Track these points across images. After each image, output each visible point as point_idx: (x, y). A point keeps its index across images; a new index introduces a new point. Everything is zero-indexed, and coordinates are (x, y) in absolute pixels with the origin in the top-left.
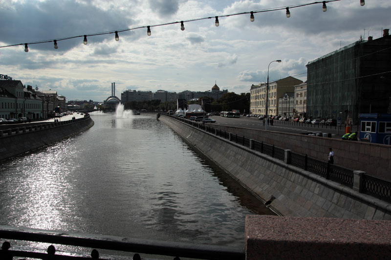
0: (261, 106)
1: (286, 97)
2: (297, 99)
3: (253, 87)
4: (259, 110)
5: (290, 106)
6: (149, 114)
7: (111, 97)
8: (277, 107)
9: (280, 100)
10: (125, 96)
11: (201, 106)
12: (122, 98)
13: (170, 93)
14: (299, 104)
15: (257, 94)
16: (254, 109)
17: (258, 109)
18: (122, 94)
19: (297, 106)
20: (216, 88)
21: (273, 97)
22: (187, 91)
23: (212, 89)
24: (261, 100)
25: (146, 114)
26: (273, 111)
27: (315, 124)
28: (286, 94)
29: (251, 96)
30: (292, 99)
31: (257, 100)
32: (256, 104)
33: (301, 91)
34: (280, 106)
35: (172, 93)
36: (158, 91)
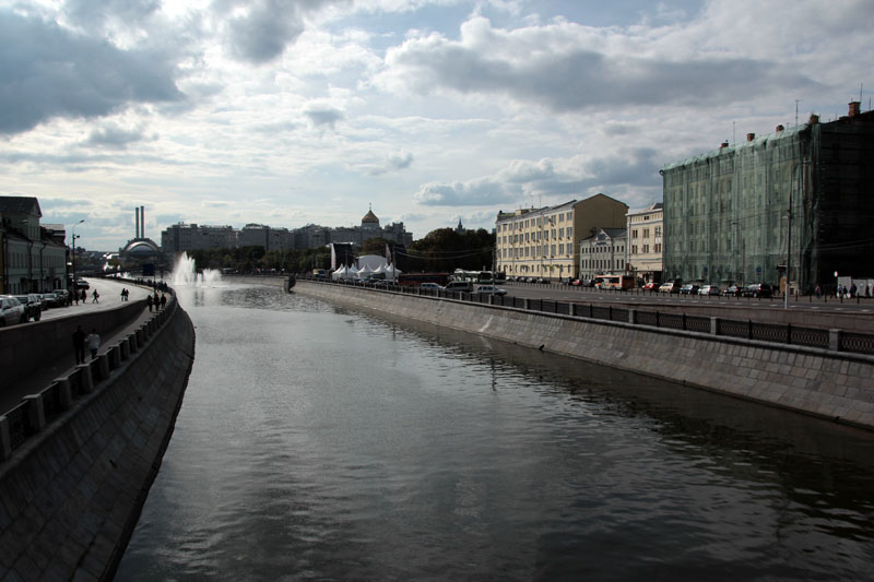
0: (530, 258)
1: (602, 237)
2: (634, 242)
3: (502, 217)
4: (523, 267)
5: (616, 258)
6: (247, 279)
7: (136, 240)
8: (577, 259)
9: (585, 245)
10: (171, 239)
11: (386, 259)
12: (164, 242)
13: (273, 230)
14: (639, 251)
15: (517, 232)
16: (509, 264)
17: (519, 264)
18: (164, 233)
19: (633, 257)
20: (371, 219)
21: (564, 239)
22: (313, 225)
23: (363, 221)
24: (528, 245)
25: (240, 279)
26: (566, 269)
27: (710, 294)
28: (603, 232)
29: (499, 235)
30: (618, 243)
31: (517, 245)
32: (515, 253)
33: (646, 226)
34: (584, 257)
35: (279, 231)
36: (248, 225)
